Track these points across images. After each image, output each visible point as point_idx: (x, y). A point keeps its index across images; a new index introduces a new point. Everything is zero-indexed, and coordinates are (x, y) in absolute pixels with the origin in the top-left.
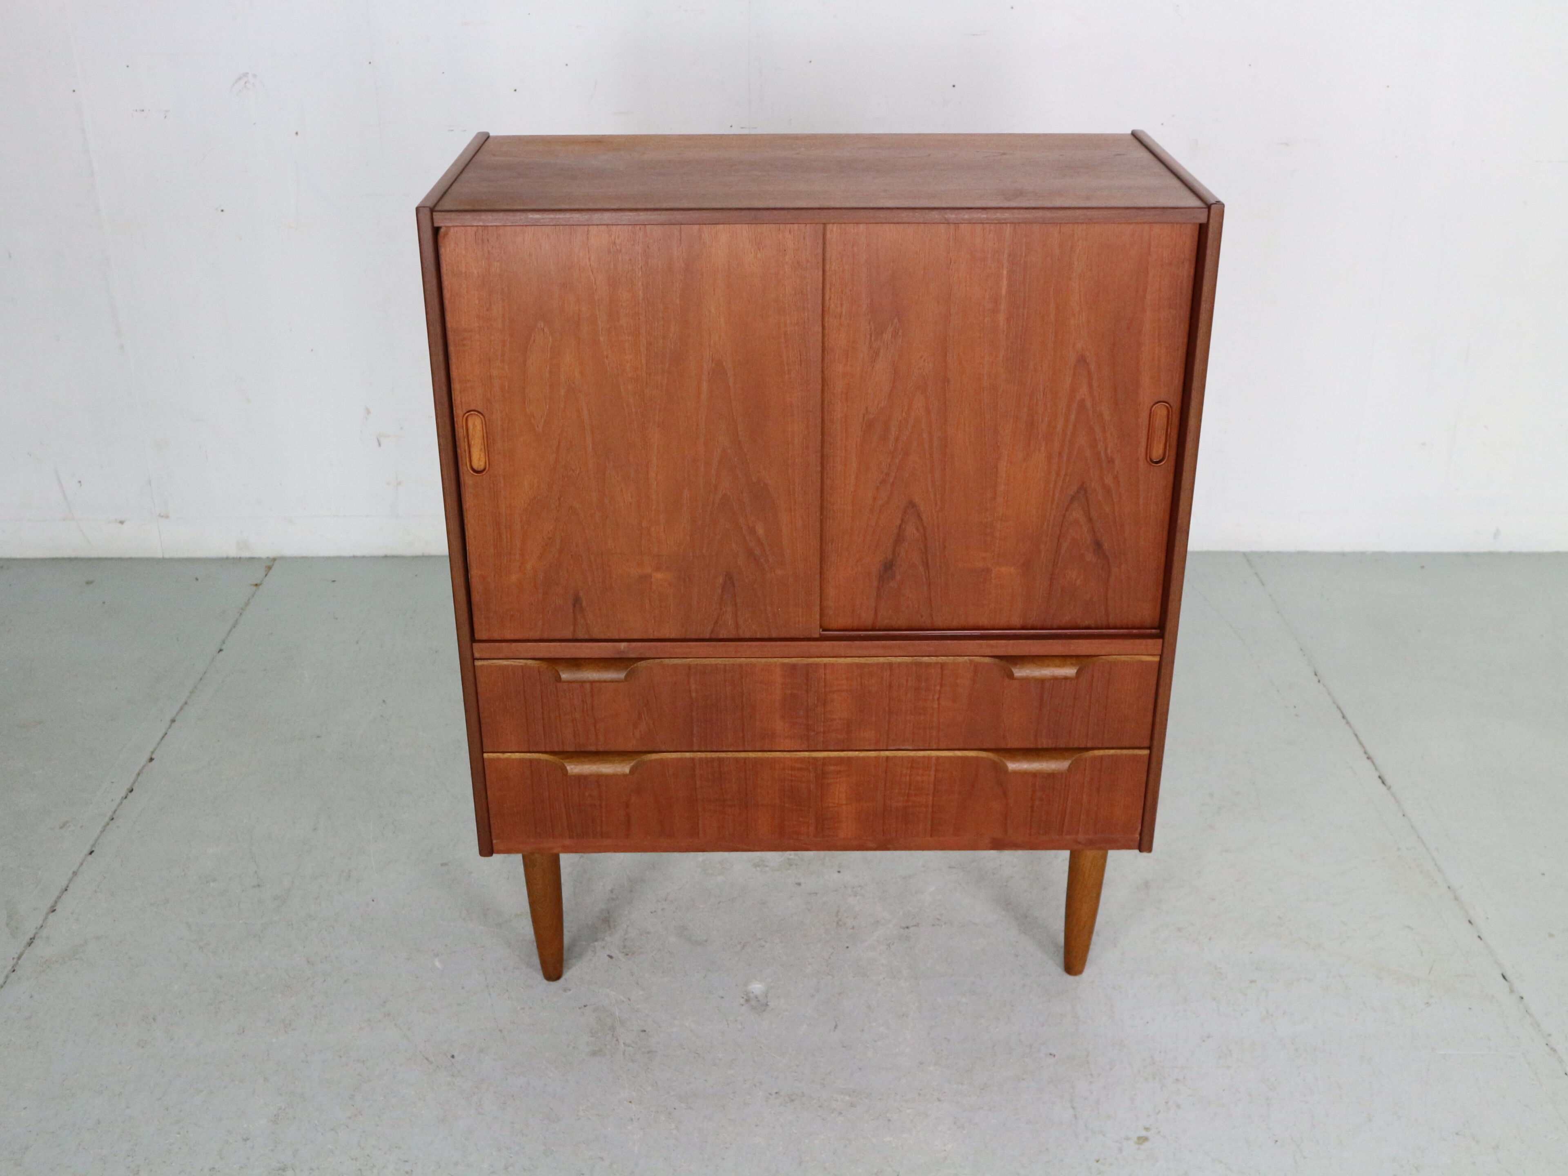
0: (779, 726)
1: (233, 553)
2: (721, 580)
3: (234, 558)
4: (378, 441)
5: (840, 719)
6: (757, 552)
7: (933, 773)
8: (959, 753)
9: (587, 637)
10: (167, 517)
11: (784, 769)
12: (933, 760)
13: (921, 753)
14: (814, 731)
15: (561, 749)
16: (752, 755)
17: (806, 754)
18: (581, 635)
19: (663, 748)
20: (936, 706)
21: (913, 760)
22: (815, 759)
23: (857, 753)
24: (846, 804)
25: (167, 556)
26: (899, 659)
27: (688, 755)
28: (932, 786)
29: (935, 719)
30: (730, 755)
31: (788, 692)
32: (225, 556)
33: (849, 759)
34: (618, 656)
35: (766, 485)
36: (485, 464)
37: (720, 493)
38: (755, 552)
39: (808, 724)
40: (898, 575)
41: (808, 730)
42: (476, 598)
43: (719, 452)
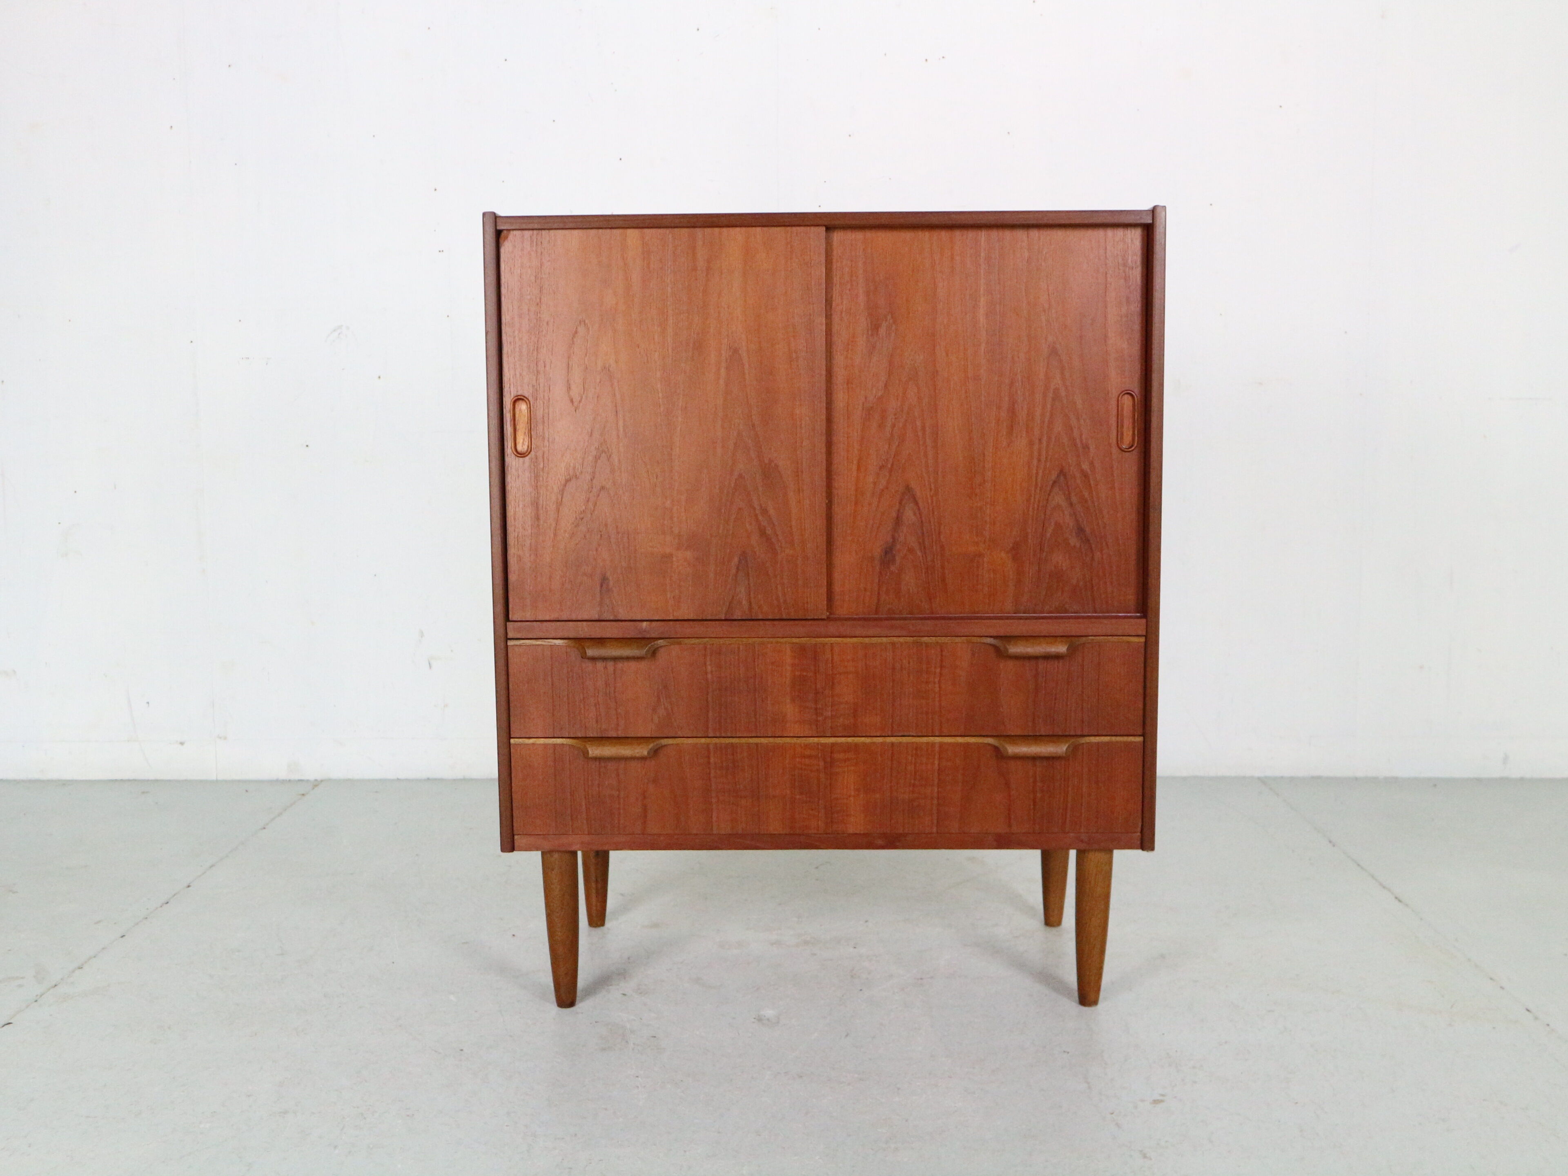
0: (790, 710)
1: (283, 775)
2: (736, 560)
3: (283, 780)
4: (429, 664)
5: (847, 703)
6: (769, 531)
7: (936, 762)
8: (960, 740)
9: (611, 618)
10: (225, 738)
11: (794, 756)
12: (937, 749)
13: (925, 740)
14: (822, 715)
15: (583, 735)
16: (763, 740)
17: (816, 740)
18: (606, 616)
19: (680, 734)
20: (937, 689)
21: (917, 747)
22: (824, 745)
23: (863, 739)
24: (855, 796)
25: (220, 778)
26: (902, 640)
27: (703, 740)
28: (936, 776)
29: (937, 704)
30: (743, 740)
31: (797, 673)
32: (275, 778)
33: (856, 745)
34: (640, 636)
35: (777, 466)
36: (528, 447)
37: (736, 474)
38: (767, 531)
39: (817, 708)
40: (898, 559)
41: (817, 714)
42: (512, 578)
43: (735, 434)
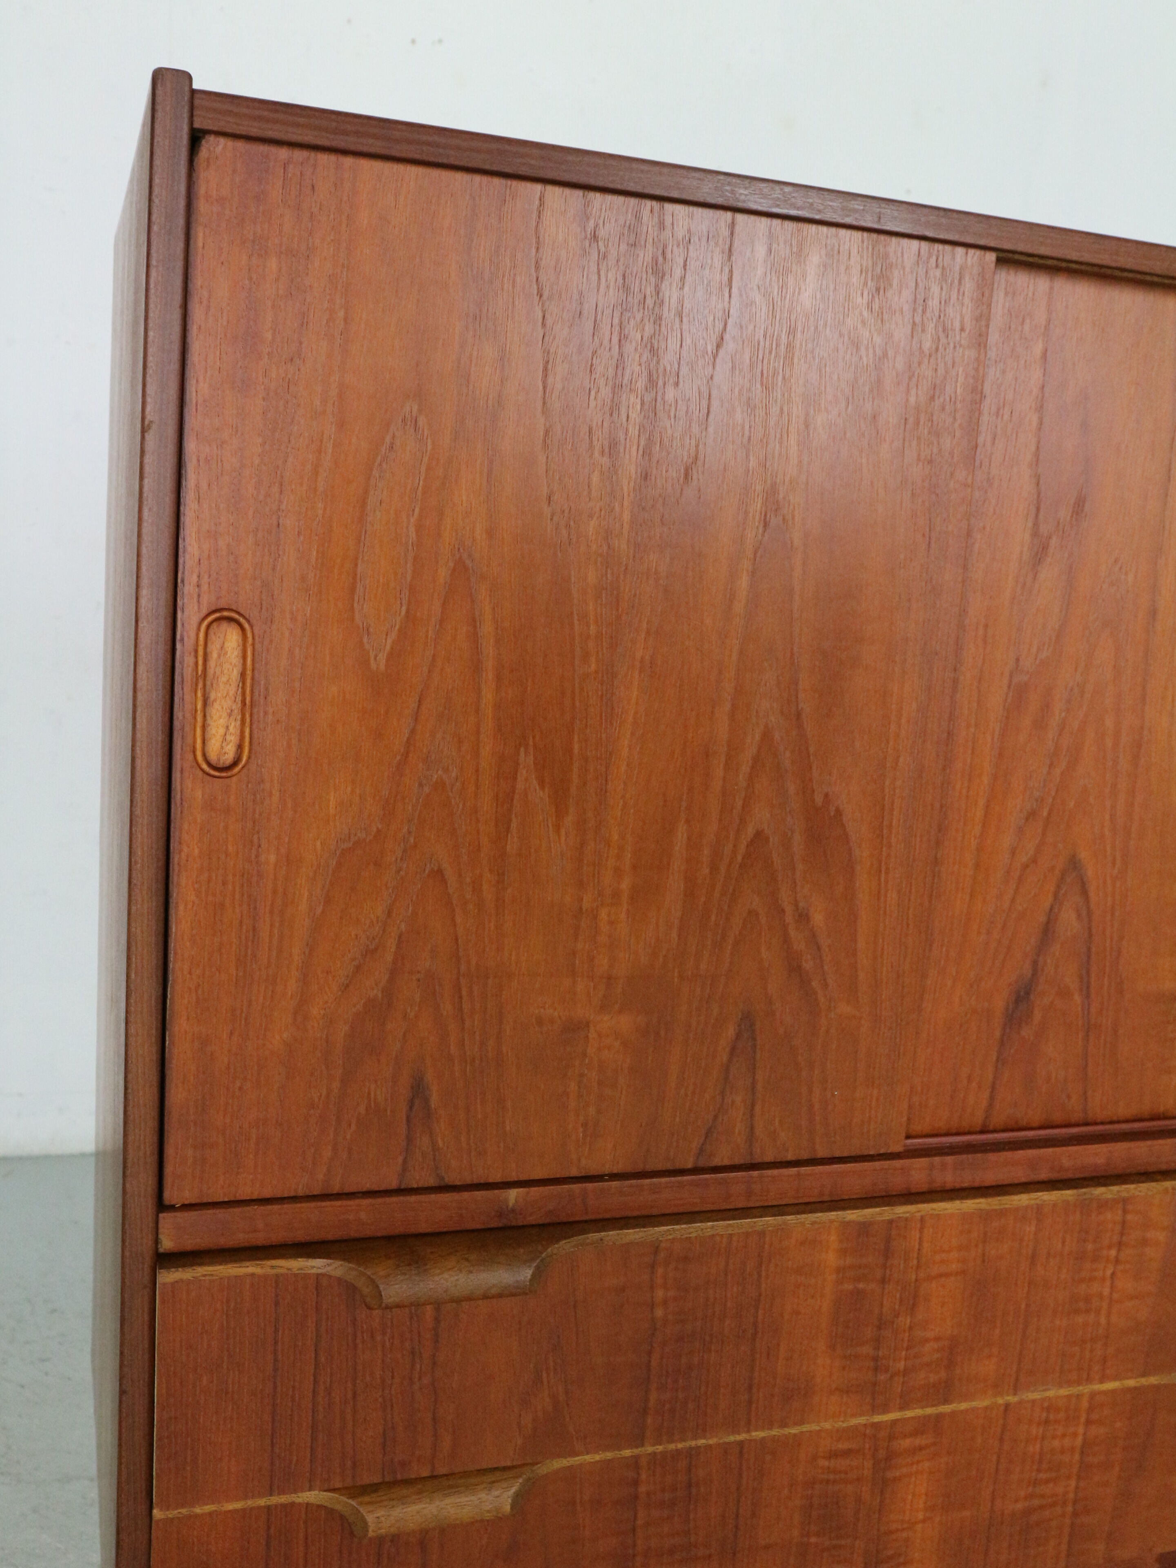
0: (823, 1367)
2: (729, 1030)
5: (938, 1338)
6: (808, 965)
7: (1081, 1430)
9: (431, 1183)
11: (815, 1458)
12: (1085, 1404)
14: (887, 1371)
16: (758, 1434)
17: (865, 1418)
18: (418, 1179)
20: (1106, 1291)
21: (1050, 1407)
22: (880, 1427)
24: (924, 1521)
28: (1077, 1457)
29: (1103, 1320)
31: (847, 1286)
33: (939, 1419)
34: (498, 1224)
35: (839, 812)
36: (240, 747)
37: (750, 831)
38: (804, 964)
39: (878, 1356)
40: (1037, 1016)
41: (876, 1369)
42: (176, 1095)
43: (757, 737)
